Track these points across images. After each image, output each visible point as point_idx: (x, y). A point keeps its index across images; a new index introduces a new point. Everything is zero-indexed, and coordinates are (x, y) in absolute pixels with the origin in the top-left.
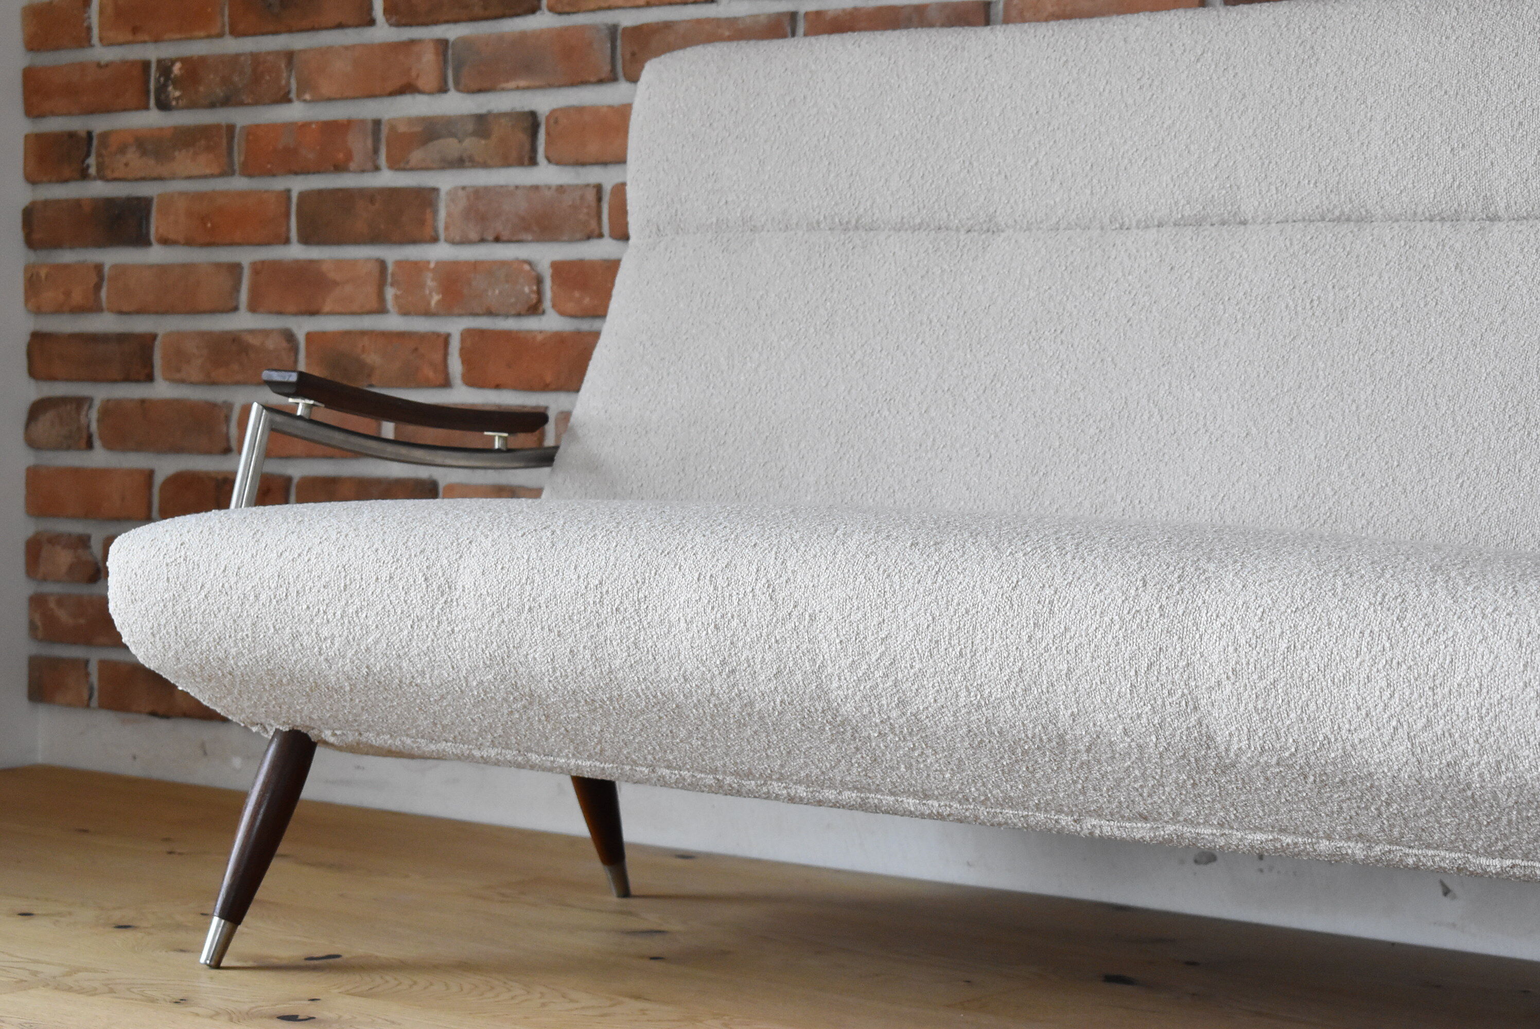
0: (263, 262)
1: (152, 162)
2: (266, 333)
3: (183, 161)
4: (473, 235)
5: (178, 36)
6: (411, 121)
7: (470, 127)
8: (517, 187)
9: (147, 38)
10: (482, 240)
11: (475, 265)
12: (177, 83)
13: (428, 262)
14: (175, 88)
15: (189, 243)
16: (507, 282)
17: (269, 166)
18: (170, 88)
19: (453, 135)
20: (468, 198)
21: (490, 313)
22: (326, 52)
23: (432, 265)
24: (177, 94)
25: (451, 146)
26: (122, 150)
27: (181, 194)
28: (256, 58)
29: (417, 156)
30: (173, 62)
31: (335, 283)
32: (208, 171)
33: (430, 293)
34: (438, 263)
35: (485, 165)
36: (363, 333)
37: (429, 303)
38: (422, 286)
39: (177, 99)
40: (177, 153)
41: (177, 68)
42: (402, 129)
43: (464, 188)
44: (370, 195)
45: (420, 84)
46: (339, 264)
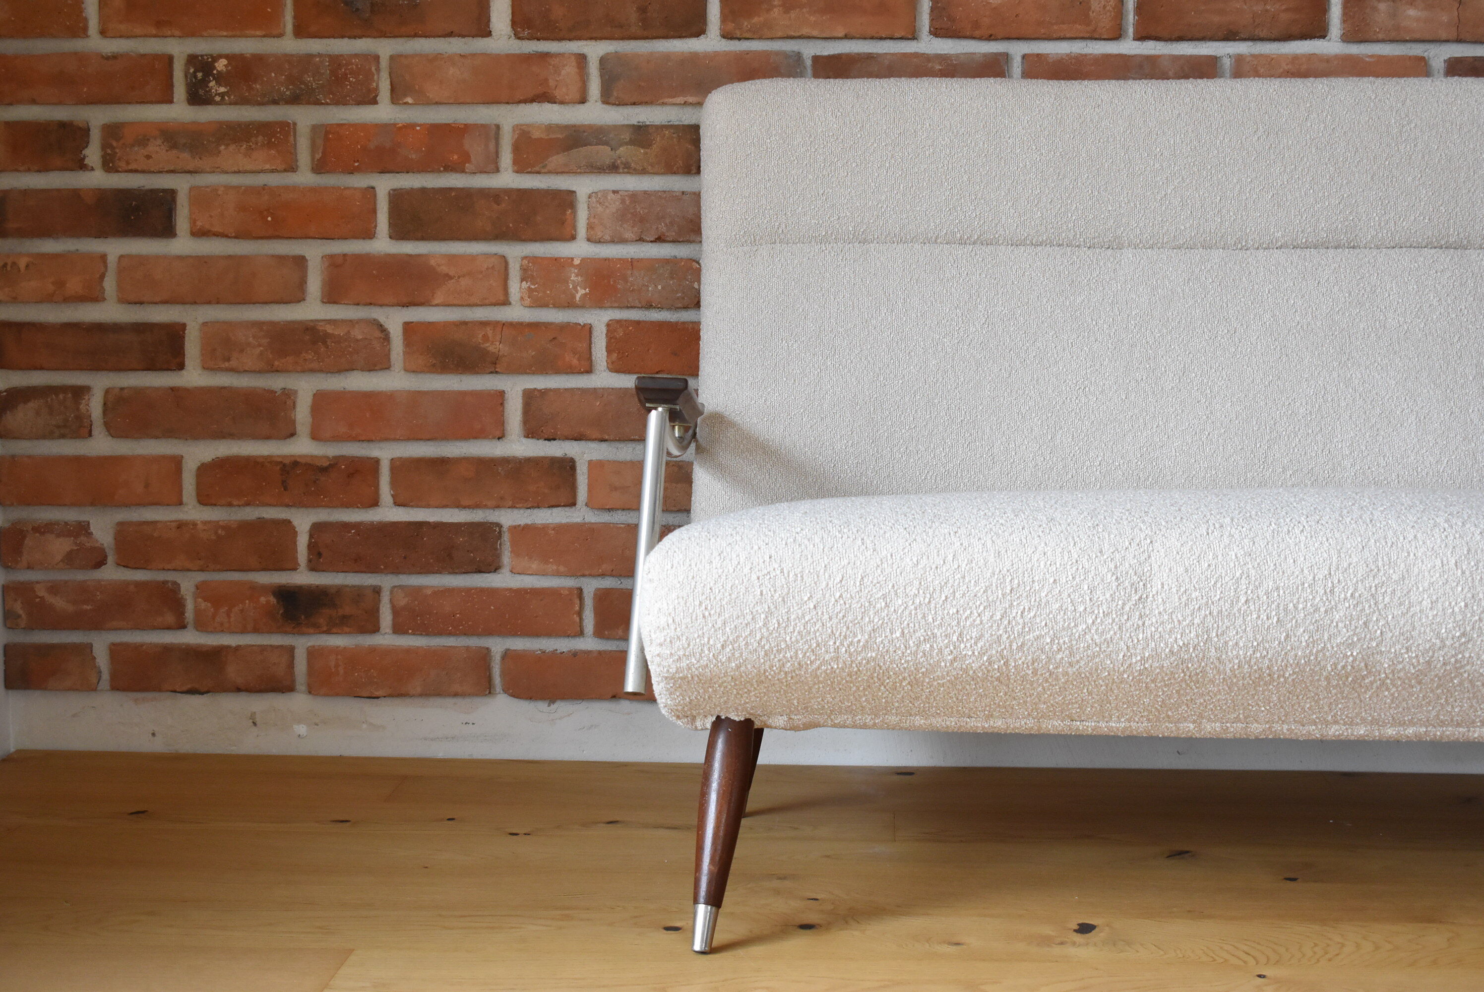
0: (345, 255)
1: (186, 155)
2: (352, 323)
3: (230, 155)
4: (629, 235)
5: (225, 34)
6: (550, 128)
7: (626, 136)
8: (683, 193)
9: (177, 33)
10: (641, 240)
11: (632, 263)
12: (220, 78)
13: (572, 259)
14: (219, 84)
15: (241, 235)
16: (672, 278)
17: (356, 164)
18: (212, 84)
19: (606, 143)
20: (623, 201)
21: (649, 306)
22: (436, 58)
23: (577, 262)
24: (222, 89)
25: (604, 154)
26: (143, 141)
27: (228, 188)
28: (336, 61)
29: (557, 160)
30: (216, 58)
31: (449, 277)
32: (267, 167)
33: (575, 288)
34: (583, 260)
35: (643, 172)
36: (484, 324)
37: (574, 297)
38: (566, 281)
39: (222, 95)
40: (223, 147)
41: (221, 65)
42: (536, 135)
43: (614, 192)
44: (495, 196)
45: (558, 94)
46: (452, 259)
